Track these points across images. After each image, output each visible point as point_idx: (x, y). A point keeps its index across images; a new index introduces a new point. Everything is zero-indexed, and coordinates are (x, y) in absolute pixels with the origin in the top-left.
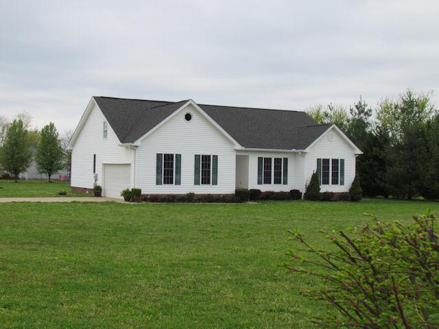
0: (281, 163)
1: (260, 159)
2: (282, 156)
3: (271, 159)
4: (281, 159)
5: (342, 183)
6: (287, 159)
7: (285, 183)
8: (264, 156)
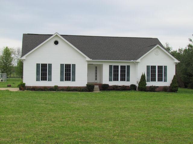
0: (125, 69)
1: (111, 67)
2: (126, 65)
3: (118, 66)
4: (125, 66)
5: (165, 81)
6: (129, 66)
7: (128, 80)
8: (113, 64)
